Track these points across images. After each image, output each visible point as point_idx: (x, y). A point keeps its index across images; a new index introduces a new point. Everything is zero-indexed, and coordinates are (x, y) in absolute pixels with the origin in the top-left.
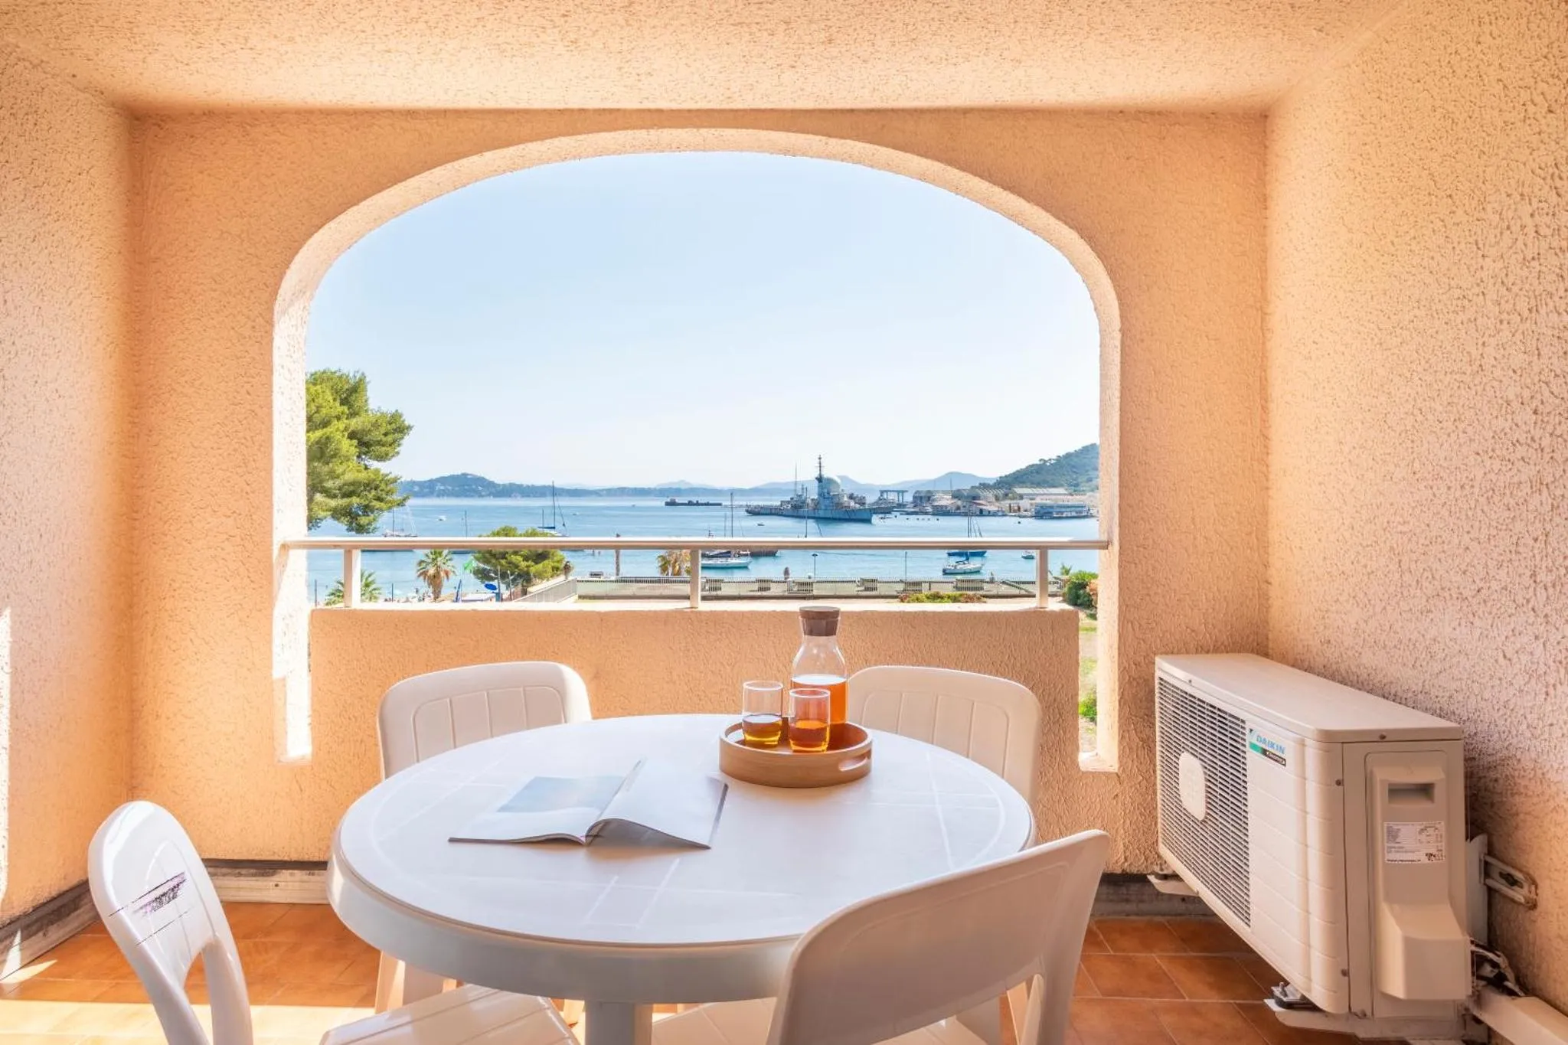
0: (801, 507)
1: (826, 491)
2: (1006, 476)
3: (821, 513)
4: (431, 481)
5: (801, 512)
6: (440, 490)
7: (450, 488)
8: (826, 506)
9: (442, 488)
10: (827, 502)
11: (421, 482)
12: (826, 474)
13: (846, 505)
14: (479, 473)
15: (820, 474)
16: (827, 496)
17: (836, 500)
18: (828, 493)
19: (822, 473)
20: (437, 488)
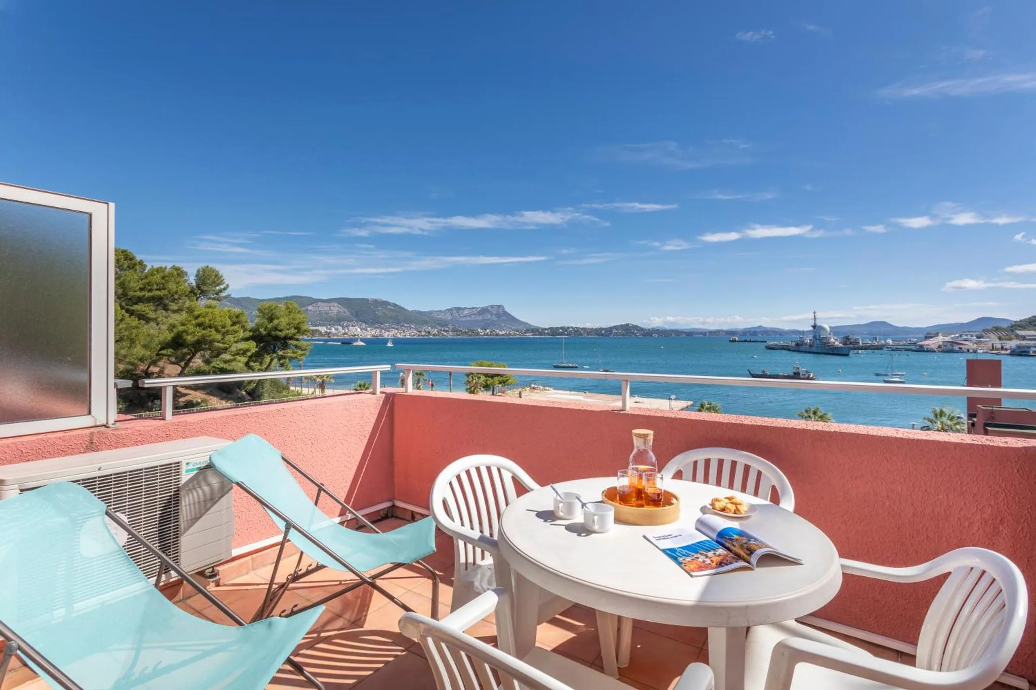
0: (802, 345)
1: (817, 334)
2: (1021, 321)
3: (814, 349)
4: (610, 328)
5: (802, 348)
6: (615, 333)
7: (620, 331)
8: (817, 344)
9: (616, 331)
10: (818, 342)
11: (605, 328)
12: (819, 323)
13: (832, 344)
14: (635, 323)
15: (815, 324)
16: (818, 337)
17: (825, 341)
18: (819, 336)
19: (816, 323)
20: (613, 332)
